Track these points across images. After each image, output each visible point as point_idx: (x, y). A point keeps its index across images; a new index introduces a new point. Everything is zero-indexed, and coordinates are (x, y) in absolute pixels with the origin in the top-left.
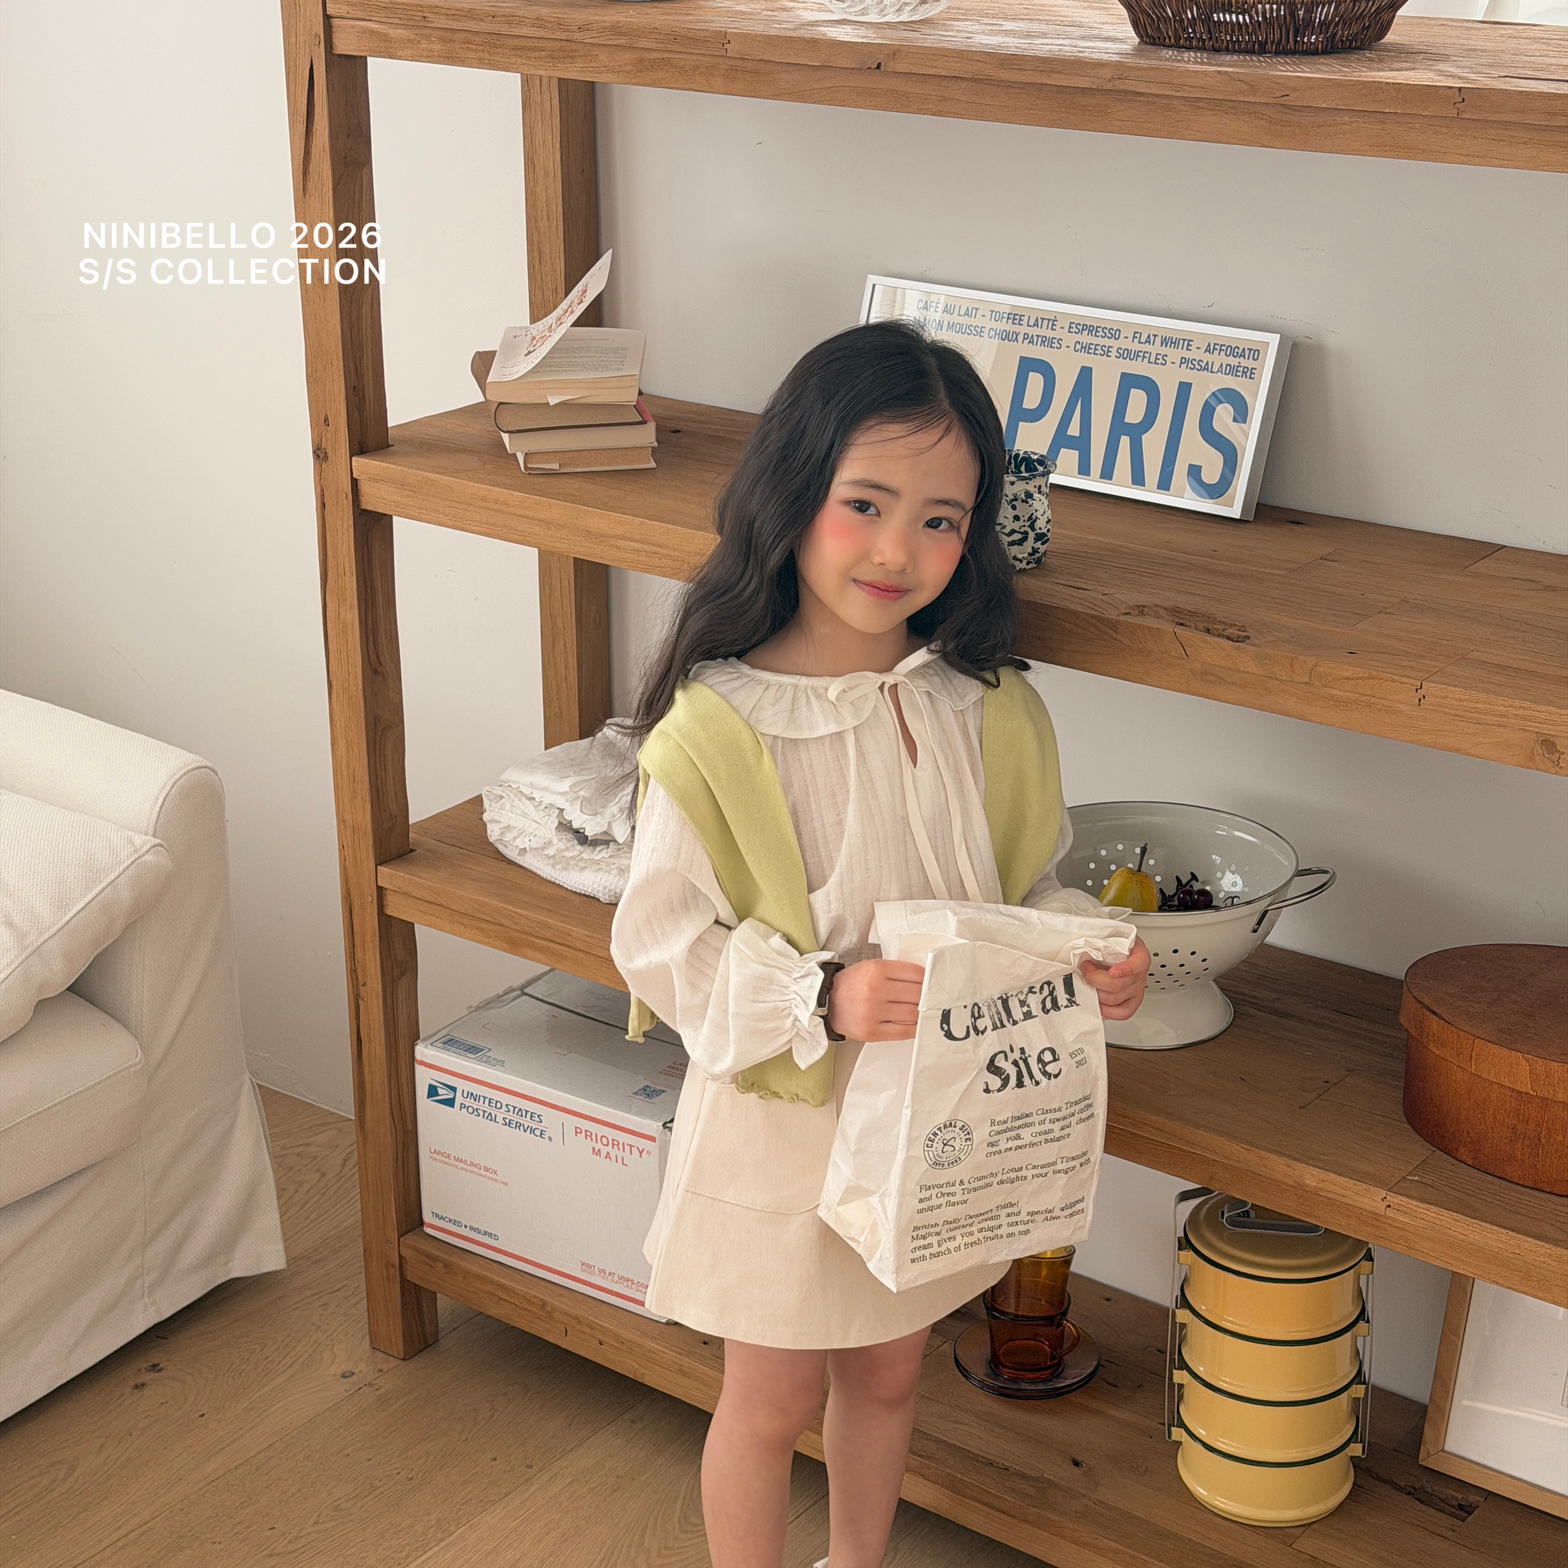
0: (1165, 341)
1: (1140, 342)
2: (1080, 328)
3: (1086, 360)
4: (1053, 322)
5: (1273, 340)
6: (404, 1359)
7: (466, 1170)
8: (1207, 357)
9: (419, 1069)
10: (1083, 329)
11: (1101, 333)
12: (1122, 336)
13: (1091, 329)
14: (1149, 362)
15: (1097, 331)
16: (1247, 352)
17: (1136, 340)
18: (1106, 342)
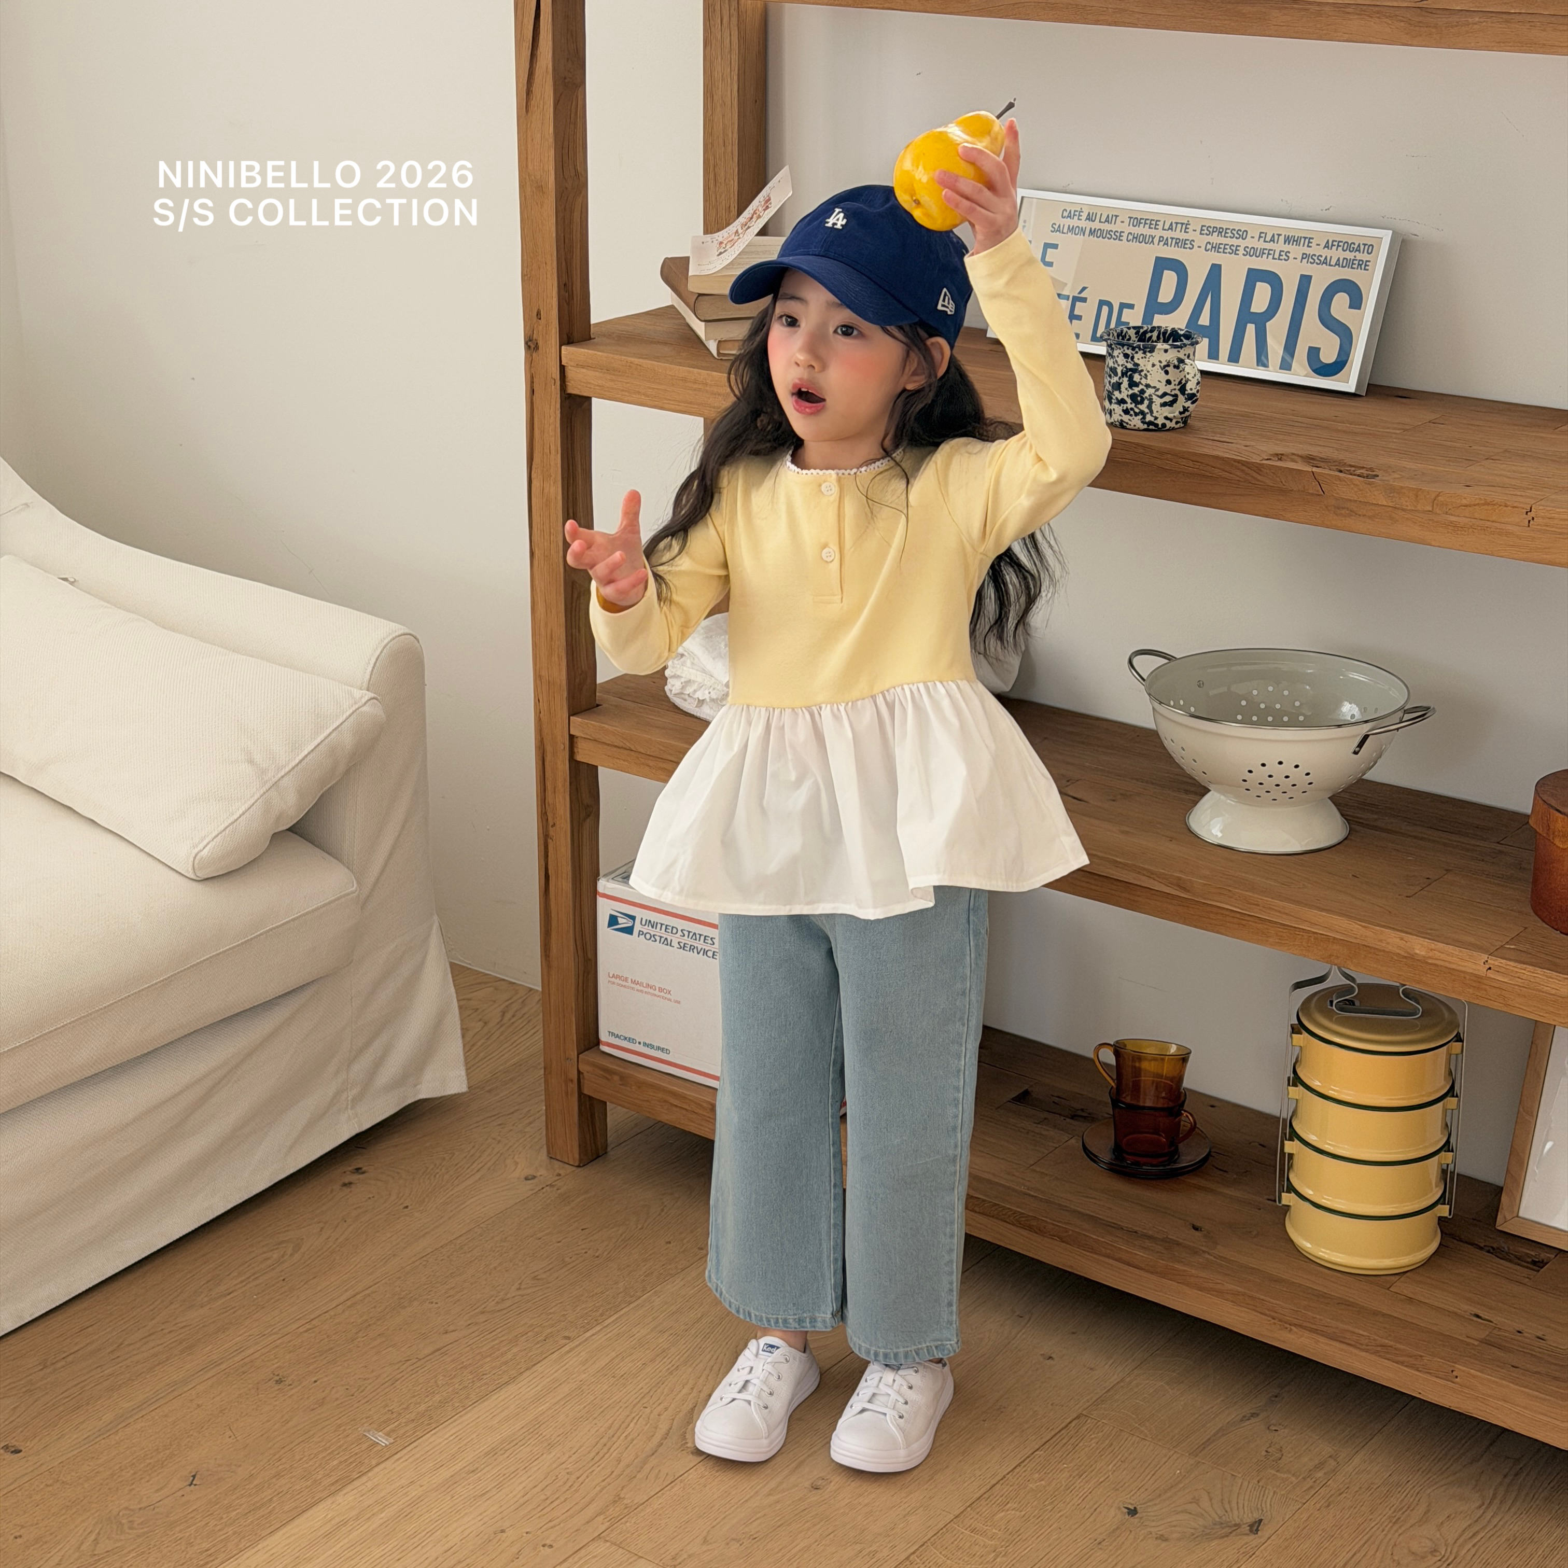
0: (1288, 240)
1: (1265, 241)
2: (1211, 230)
3: (1217, 258)
4: (1185, 226)
5: (1387, 235)
6: (579, 1166)
7: (641, 991)
8: (1326, 253)
9: (600, 900)
10: (1213, 232)
11: (1230, 234)
12: (1249, 236)
13: (1221, 231)
14: (1274, 258)
15: (1226, 233)
16: (1362, 247)
17: (1262, 239)
18: (1235, 242)
